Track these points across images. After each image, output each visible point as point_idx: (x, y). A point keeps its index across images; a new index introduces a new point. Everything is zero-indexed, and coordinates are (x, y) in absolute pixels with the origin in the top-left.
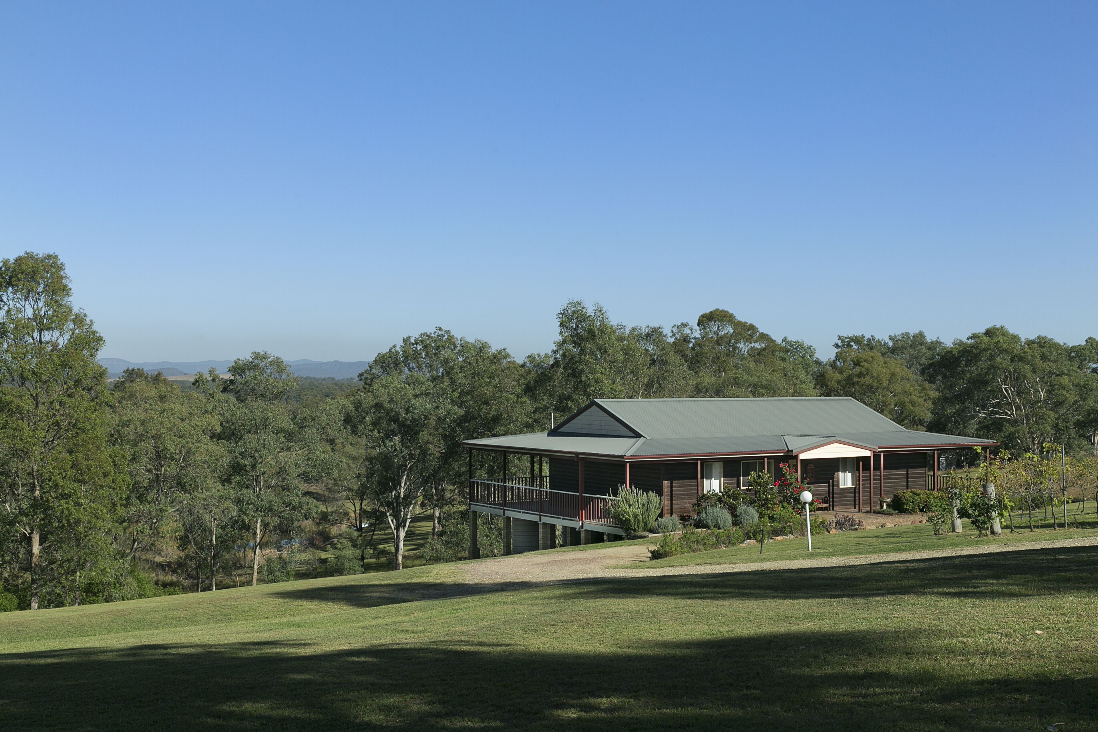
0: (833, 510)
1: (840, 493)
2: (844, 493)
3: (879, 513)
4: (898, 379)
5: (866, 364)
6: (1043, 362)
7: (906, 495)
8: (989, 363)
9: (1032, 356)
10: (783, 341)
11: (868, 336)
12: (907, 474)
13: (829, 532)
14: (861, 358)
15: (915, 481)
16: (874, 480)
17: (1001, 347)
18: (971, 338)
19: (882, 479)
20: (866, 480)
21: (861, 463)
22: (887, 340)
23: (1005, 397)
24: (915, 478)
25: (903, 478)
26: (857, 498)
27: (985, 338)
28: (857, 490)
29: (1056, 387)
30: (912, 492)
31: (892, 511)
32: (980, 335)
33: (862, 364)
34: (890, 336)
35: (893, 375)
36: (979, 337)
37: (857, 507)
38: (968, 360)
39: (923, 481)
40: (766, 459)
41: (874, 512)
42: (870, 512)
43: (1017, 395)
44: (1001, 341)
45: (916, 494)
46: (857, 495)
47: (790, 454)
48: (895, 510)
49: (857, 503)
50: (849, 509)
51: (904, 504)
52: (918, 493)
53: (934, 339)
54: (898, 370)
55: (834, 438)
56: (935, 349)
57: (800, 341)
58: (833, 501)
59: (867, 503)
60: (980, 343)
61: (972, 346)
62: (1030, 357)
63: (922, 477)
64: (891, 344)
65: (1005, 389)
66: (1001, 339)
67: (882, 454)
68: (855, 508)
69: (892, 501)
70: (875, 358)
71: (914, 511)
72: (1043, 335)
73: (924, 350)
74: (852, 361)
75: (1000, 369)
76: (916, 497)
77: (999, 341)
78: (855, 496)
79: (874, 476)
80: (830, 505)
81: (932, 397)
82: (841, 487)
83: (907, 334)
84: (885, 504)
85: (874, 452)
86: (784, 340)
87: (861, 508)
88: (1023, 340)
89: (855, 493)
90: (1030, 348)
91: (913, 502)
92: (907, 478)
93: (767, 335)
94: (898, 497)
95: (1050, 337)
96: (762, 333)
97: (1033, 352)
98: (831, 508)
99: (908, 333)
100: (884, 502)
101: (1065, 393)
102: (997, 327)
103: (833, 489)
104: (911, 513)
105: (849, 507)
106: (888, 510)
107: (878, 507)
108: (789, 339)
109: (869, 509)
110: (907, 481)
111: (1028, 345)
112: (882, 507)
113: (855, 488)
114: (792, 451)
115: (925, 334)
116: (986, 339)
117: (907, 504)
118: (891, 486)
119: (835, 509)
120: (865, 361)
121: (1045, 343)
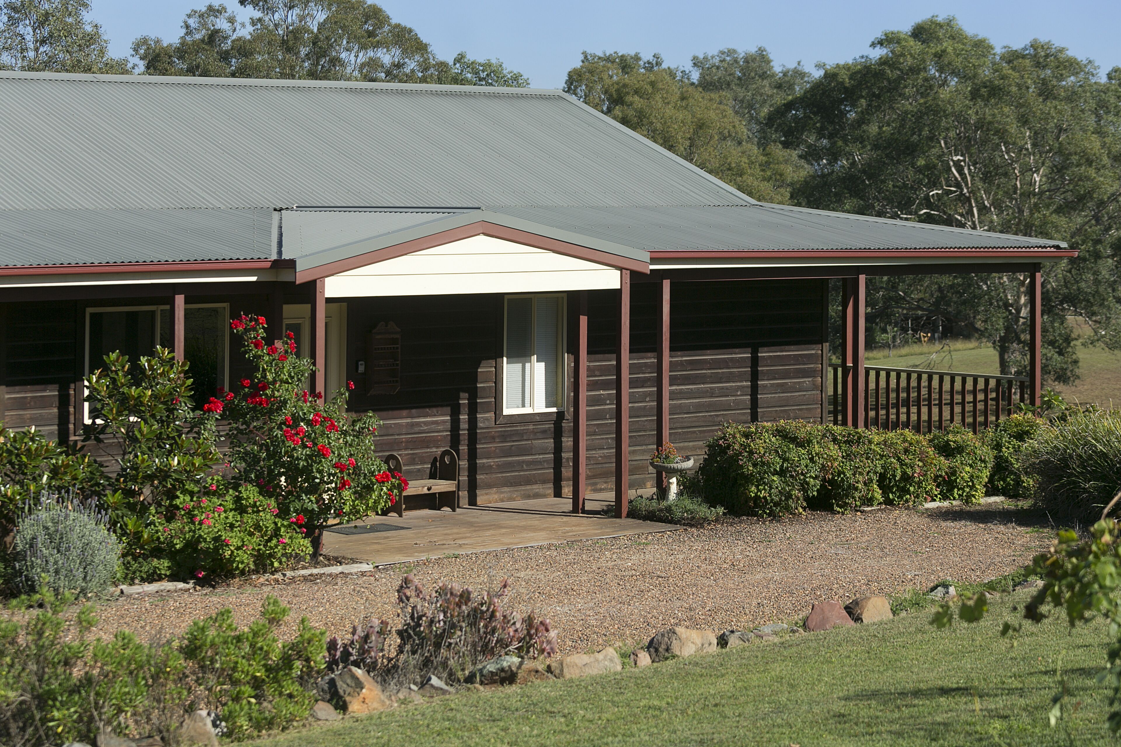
0: (473, 502)
1: (504, 437)
2: (521, 435)
3: (651, 517)
4: (711, 137)
5: (636, 98)
6: (1044, 100)
7: (759, 445)
8: (922, 101)
9: (1018, 85)
10: (457, 60)
11: (647, 56)
12: (755, 361)
13: (342, 706)
14: (625, 86)
15: (784, 388)
16: (634, 383)
17: (950, 63)
18: (881, 43)
19: (666, 381)
20: (605, 385)
21: (584, 320)
22: (688, 66)
23: (958, 185)
24: (786, 375)
25: (740, 377)
26: (567, 455)
27: (912, 43)
28: (567, 425)
29: (1075, 159)
30: (782, 434)
31: (704, 510)
32: (902, 36)
33: (629, 99)
34: (695, 58)
35: (701, 126)
36: (898, 42)
37: (567, 490)
38: (874, 95)
39: (815, 387)
40: (180, 300)
41: (633, 514)
42: (618, 516)
43: (984, 180)
44: (950, 49)
45: (794, 440)
46: (567, 442)
47: (285, 277)
48: (713, 504)
49: (567, 472)
50: (537, 496)
51: (748, 479)
52: (802, 434)
53: (791, 65)
54: (712, 114)
55: (475, 216)
56: (791, 87)
57: (494, 61)
58: (473, 470)
59: (604, 475)
60: (902, 55)
61: (883, 62)
62: (1014, 89)
63: (805, 373)
64: (695, 76)
65: (957, 164)
66: (948, 45)
67: (666, 285)
68: (558, 494)
69: (703, 469)
70: (660, 85)
71: (787, 508)
72: (1043, 39)
73: (768, 90)
74: (606, 92)
75: (946, 117)
76: (795, 453)
77: (944, 51)
78: (558, 449)
79: (633, 368)
80: (458, 486)
81: (789, 180)
82: (506, 412)
83: (731, 52)
84: (674, 480)
85: (634, 274)
86: (460, 59)
87: (586, 493)
88: (998, 50)
89: (558, 434)
90: (1014, 69)
91: (782, 473)
92: (755, 377)
93: (410, 31)
94: (724, 450)
95: (1057, 43)
96: (398, 26)
97: (1022, 77)
98: (464, 495)
99: (735, 51)
100: (673, 472)
101: (1092, 172)
102: (940, 19)
103: (473, 422)
104: (774, 516)
105: (537, 488)
106: (687, 503)
107: (650, 490)
108: (470, 57)
109: (611, 496)
110: (754, 390)
111: (1009, 62)
112: (663, 492)
113: (560, 415)
114: (291, 264)
115: (771, 57)
116: (916, 46)
117: (761, 482)
118: (699, 408)
119: (480, 500)
120: (636, 92)
121: (1047, 56)
